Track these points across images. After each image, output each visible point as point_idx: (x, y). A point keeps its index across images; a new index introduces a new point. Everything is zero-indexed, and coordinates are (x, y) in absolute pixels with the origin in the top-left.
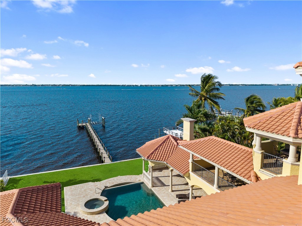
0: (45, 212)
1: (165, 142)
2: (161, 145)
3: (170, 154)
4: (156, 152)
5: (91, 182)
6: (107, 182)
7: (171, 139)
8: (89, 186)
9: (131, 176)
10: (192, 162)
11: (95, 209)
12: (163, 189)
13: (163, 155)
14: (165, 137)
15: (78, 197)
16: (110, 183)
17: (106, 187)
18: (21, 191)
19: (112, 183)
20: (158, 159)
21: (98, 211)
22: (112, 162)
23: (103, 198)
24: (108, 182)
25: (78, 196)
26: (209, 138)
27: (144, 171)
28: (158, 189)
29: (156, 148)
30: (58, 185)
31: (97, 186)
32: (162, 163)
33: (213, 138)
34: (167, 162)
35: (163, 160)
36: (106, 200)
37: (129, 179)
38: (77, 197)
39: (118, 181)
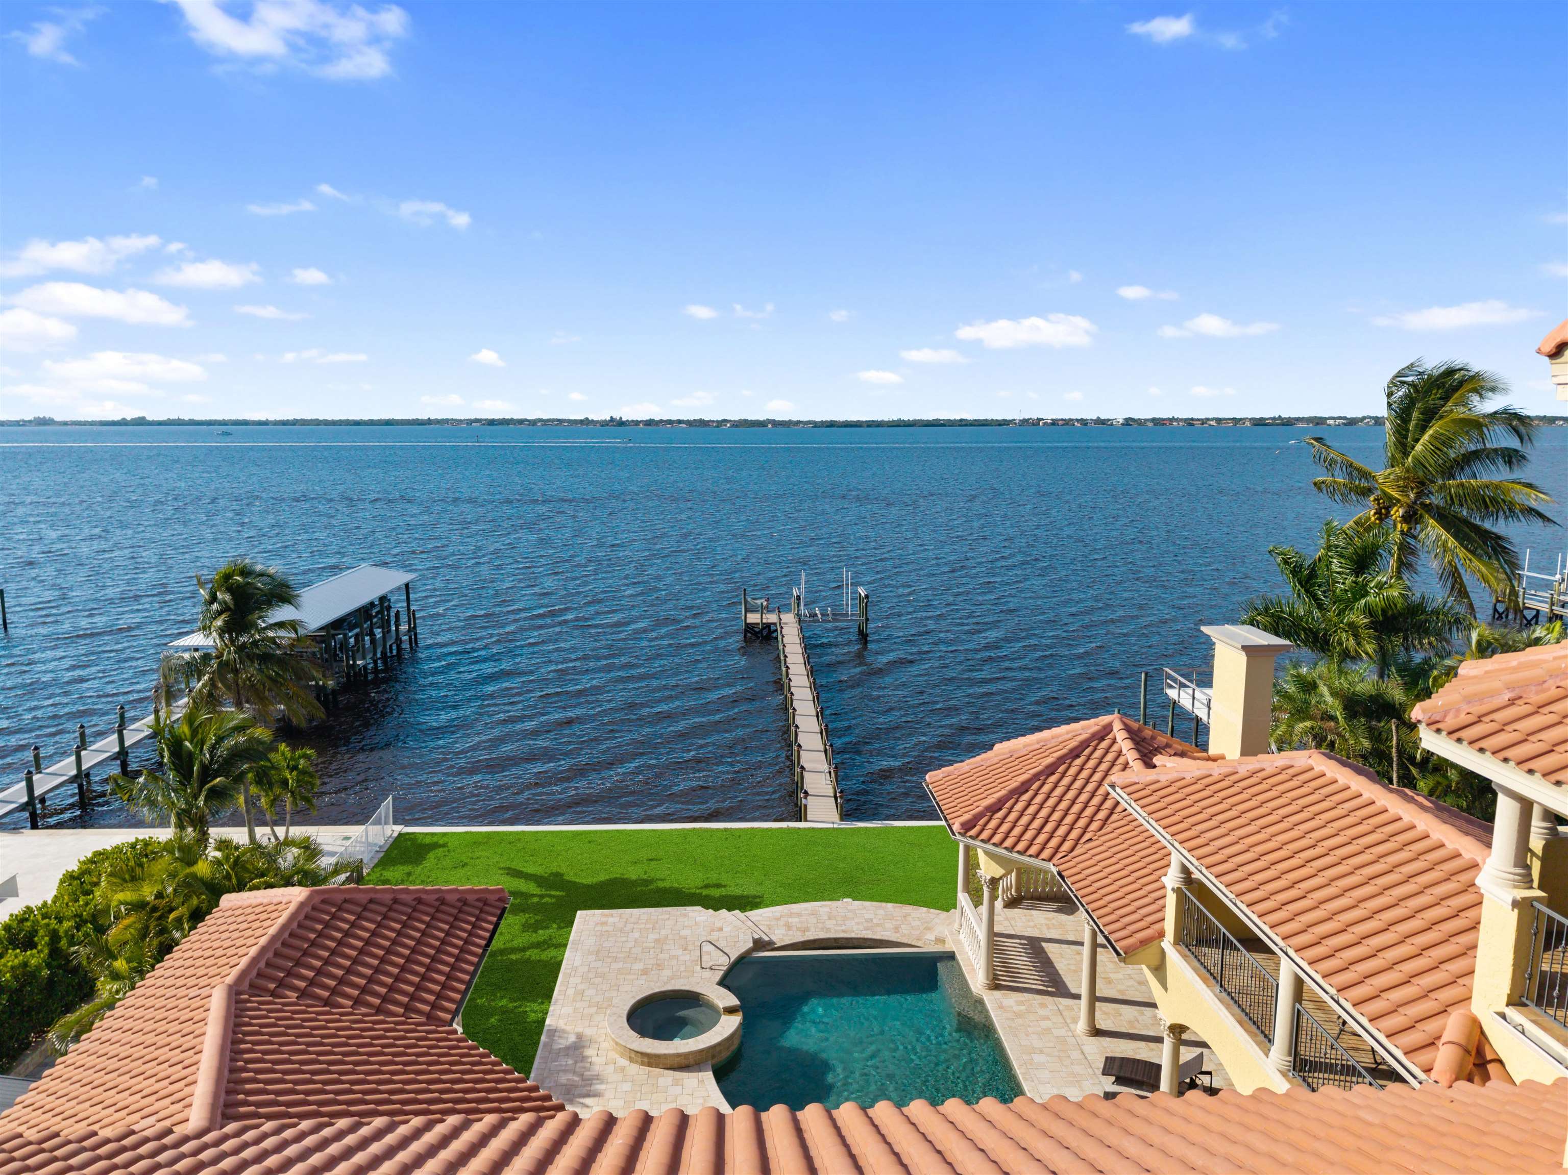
0: (379, 1010)
1: (1078, 756)
2: (1050, 770)
3: (1095, 826)
4: (1019, 806)
5: (699, 908)
6: (778, 919)
7: (1119, 739)
8: (684, 927)
9: (908, 909)
10: (1178, 891)
11: (677, 1041)
12: (1042, 1012)
13: (1049, 827)
14: (1089, 727)
15: (619, 970)
16: (789, 927)
17: (759, 944)
18: (317, 900)
19: (798, 929)
20: (1021, 846)
21: (679, 1055)
22: (842, 819)
23: (725, 998)
24: (781, 923)
25: (620, 965)
26: (1289, 763)
27: (963, 898)
28: (1021, 1003)
29: (1023, 783)
30: (492, 898)
31: (721, 929)
32: (1040, 871)
33: (1311, 762)
34: (1062, 867)
35: (1046, 854)
36: (730, 1011)
37: (889, 925)
38: (615, 966)
39: (830, 924)
